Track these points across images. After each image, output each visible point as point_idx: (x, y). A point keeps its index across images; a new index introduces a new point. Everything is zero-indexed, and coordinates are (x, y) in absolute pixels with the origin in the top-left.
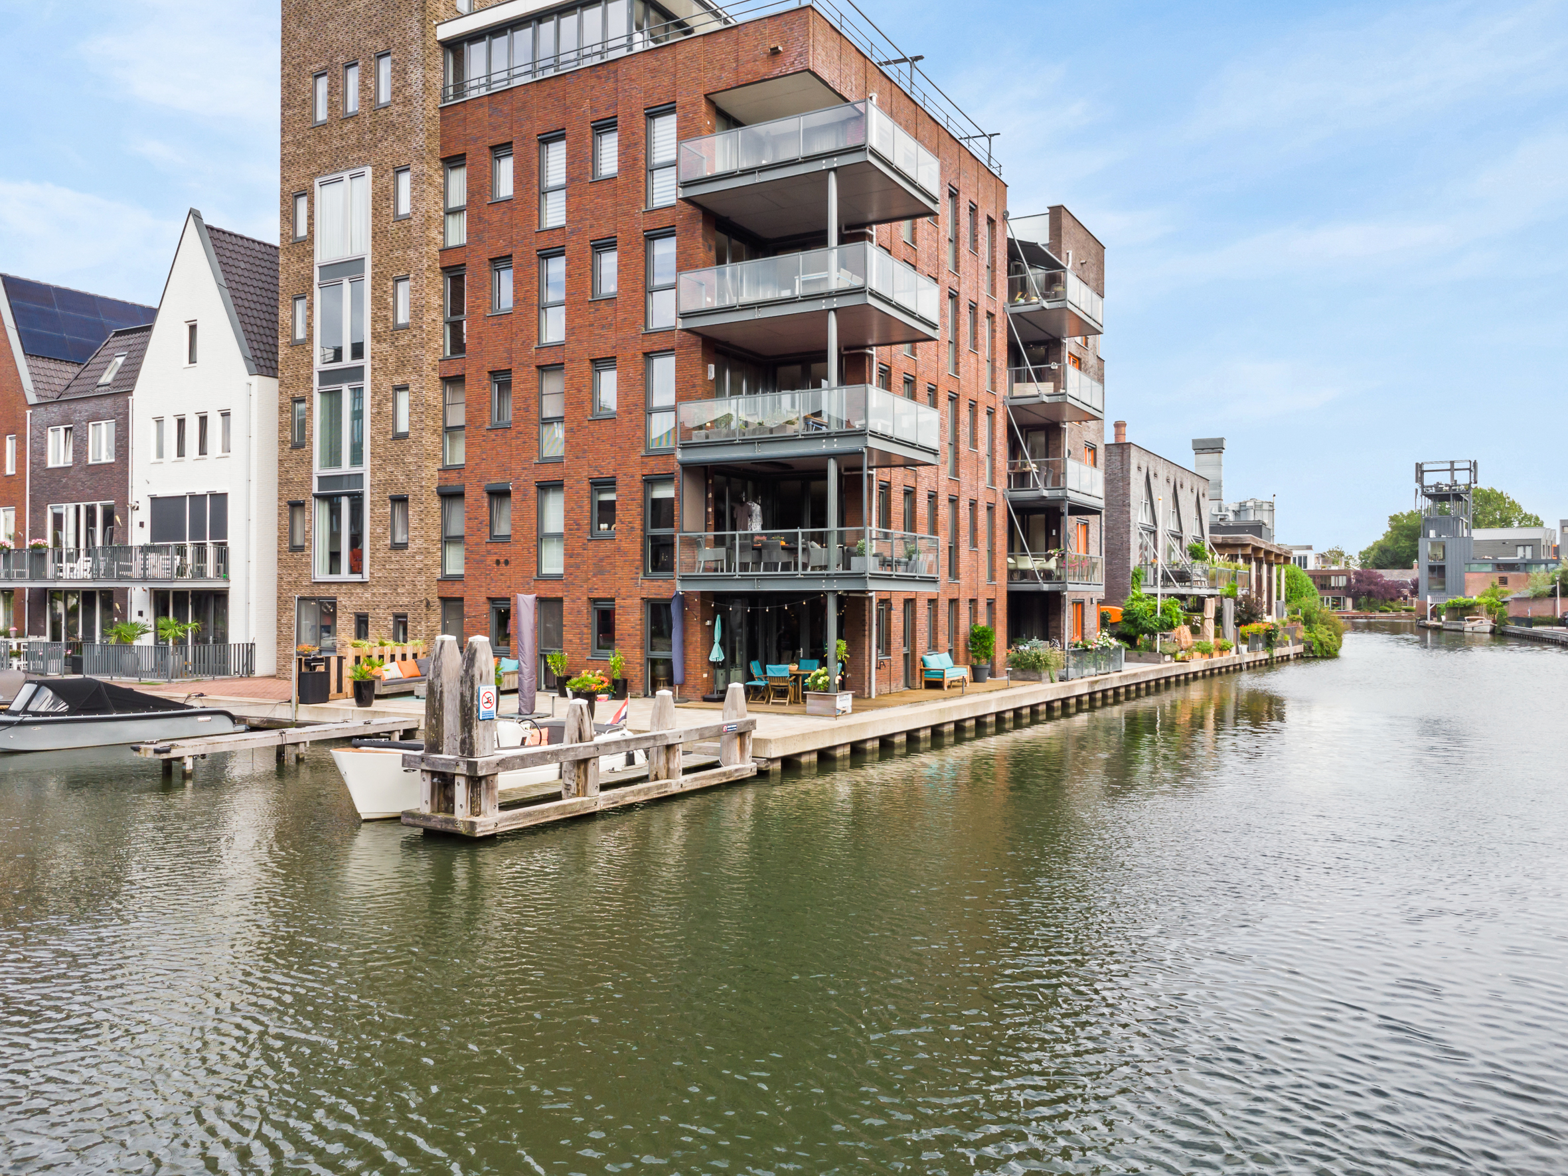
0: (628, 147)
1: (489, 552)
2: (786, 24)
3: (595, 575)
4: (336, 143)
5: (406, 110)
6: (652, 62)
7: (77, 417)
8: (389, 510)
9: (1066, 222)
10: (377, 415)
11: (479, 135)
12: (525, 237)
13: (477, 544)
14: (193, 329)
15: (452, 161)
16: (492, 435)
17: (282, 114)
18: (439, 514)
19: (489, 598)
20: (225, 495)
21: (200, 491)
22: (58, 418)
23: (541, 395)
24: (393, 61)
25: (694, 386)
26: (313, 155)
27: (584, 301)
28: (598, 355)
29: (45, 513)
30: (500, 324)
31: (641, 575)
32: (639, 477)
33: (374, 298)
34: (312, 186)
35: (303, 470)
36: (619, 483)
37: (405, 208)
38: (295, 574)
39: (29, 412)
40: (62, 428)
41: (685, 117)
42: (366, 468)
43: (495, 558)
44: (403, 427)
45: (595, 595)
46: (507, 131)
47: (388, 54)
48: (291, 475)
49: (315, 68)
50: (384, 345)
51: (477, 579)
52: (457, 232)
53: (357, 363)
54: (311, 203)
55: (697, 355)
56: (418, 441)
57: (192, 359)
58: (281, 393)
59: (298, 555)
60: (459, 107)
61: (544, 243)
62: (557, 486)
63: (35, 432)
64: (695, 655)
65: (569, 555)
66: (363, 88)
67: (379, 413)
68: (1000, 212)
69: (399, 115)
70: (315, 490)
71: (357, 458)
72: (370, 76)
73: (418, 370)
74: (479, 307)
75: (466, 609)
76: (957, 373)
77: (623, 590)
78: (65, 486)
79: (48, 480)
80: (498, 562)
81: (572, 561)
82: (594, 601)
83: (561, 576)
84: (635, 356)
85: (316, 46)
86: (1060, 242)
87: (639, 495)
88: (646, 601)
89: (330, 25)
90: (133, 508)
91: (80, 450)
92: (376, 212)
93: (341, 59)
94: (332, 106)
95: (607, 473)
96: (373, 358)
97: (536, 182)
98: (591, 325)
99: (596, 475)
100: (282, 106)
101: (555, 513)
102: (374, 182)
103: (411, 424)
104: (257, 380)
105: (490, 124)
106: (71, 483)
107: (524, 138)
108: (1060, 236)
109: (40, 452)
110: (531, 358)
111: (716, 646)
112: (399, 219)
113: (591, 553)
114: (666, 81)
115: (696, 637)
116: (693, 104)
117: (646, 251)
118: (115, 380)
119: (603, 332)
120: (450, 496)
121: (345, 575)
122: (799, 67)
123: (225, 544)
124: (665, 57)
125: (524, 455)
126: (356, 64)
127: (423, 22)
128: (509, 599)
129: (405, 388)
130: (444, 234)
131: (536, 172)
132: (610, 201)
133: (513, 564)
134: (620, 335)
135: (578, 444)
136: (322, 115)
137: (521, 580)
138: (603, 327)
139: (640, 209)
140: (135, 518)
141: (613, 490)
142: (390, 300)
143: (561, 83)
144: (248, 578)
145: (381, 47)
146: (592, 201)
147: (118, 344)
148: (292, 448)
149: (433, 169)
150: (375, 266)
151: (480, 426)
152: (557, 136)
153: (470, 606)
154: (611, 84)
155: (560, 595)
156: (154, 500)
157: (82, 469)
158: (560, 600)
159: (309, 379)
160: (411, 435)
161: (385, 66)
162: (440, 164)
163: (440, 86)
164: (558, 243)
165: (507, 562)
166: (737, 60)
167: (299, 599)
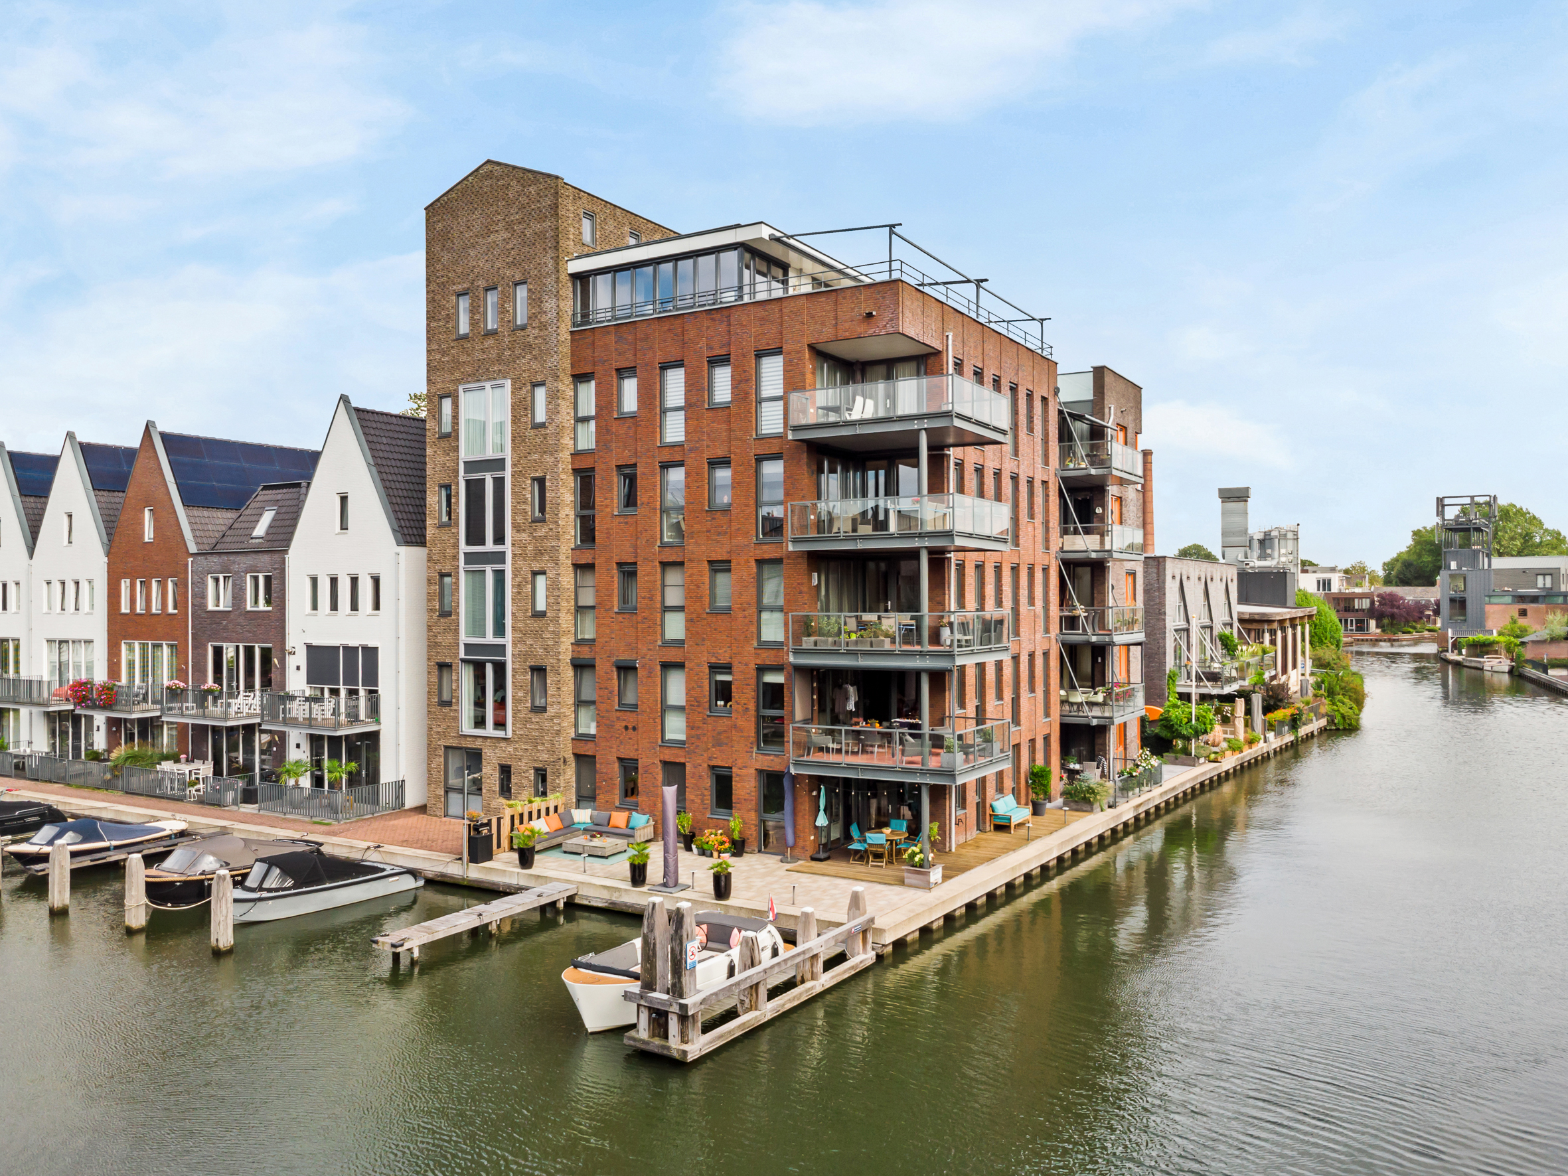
0: (740, 382)
1: (618, 718)
2: (879, 292)
3: (714, 746)
4: (478, 355)
5: (542, 333)
6: (761, 312)
7: (235, 568)
8: (529, 677)
9: (1108, 379)
10: (517, 595)
11: (605, 358)
12: (648, 450)
13: (608, 711)
14: (344, 499)
15: (580, 378)
16: (620, 618)
17: (428, 325)
18: (572, 681)
19: (619, 758)
20: (376, 649)
21: (352, 643)
22: (218, 568)
23: (663, 586)
24: (530, 290)
25: (801, 592)
26: (457, 364)
27: (702, 510)
28: (714, 557)
29: (206, 650)
30: (626, 523)
31: (755, 749)
32: (753, 666)
33: (513, 493)
34: (457, 391)
35: (450, 636)
36: (734, 669)
37: (541, 417)
38: (443, 726)
40: (221, 576)
41: (791, 361)
42: (508, 640)
43: (624, 724)
44: (541, 606)
45: (714, 763)
46: (631, 357)
47: (525, 283)
48: (439, 639)
49: (458, 288)
50: (523, 535)
51: (607, 741)
52: (587, 438)
53: (499, 548)
54: (455, 405)
55: (804, 566)
56: (556, 620)
57: (344, 527)
58: (429, 567)
59: (446, 710)
60: (588, 333)
61: (666, 456)
62: (680, 666)
63: (196, 578)
64: (804, 822)
65: (691, 726)
66: (502, 310)
67: (519, 593)
68: (1052, 389)
69: (536, 337)
70: (462, 655)
71: (500, 629)
72: (507, 298)
73: (555, 560)
74: (607, 506)
75: (598, 766)
76: (1017, 546)
77: (739, 762)
78: (225, 628)
79: (208, 621)
80: (626, 728)
81: (693, 732)
82: (713, 768)
83: (683, 743)
84: (747, 561)
85: (459, 269)
86: (1103, 399)
87: (753, 682)
88: (760, 772)
89: (471, 252)
90: (290, 653)
91: (238, 597)
92: (515, 420)
93: (481, 283)
94: (473, 323)
95: (724, 660)
96: (513, 544)
97: (658, 403)
98: (708, 531)
99: (713, 660)
100: (428, 318)
101: (677, 689)
102: (512, 392)
103: (548, 604)
104: (404, 550)
105: (616, 350)
106: (230, 626)
107: (646, 365)
108: (1103, 393)
109: (201, 596)
110: (654, 554)
111: (822, 813)
112: (537, 426)
113: (710, 727)
114: (774, 329)
115: (805, 806)
116: (799, 352)
117: (756, 471)
118: (267, 533)
119: (719, 538)
120: (581, 666)
121: (489, 730)
122: (891, 330)
123: (376, 692)
124: (773, 309)
125: (649, 638)
126: (496, 288)
127: (556, 259)
128: (637, 760)
129: (544, 573)
130: (575, 439)
131: (658, 395)
132: (724, 426)
133: (640, 730)
134: (734, 542)
135: (698, 633)
136: (464, 328)
137: (648, 745)
138: (719, 534)
139: (751, 436)
140: (292, 662)
141: (730, 673)
142: (529, 496)
143: (679, 321)
144: (397, 723)
145: (518, 277)
146: (708, 425)
147: (266, 498)
148: (441, 616)
149: (566, 385)
150: (514, 465)
151: (609, 609)
152: (678, 364)
153: (601, 763)
154: (724, 326)
155: (682, 760)
156: (310, 648)
157: (241, 614)
158: (683, 765)
159: (455, 557)
160: (548, 615)
161: (522, 293)
162: (571, 379)
163: (570, 313)
164: (678, 458)
165: (634, 729)
166: (836, 318)
167: (446, 747)
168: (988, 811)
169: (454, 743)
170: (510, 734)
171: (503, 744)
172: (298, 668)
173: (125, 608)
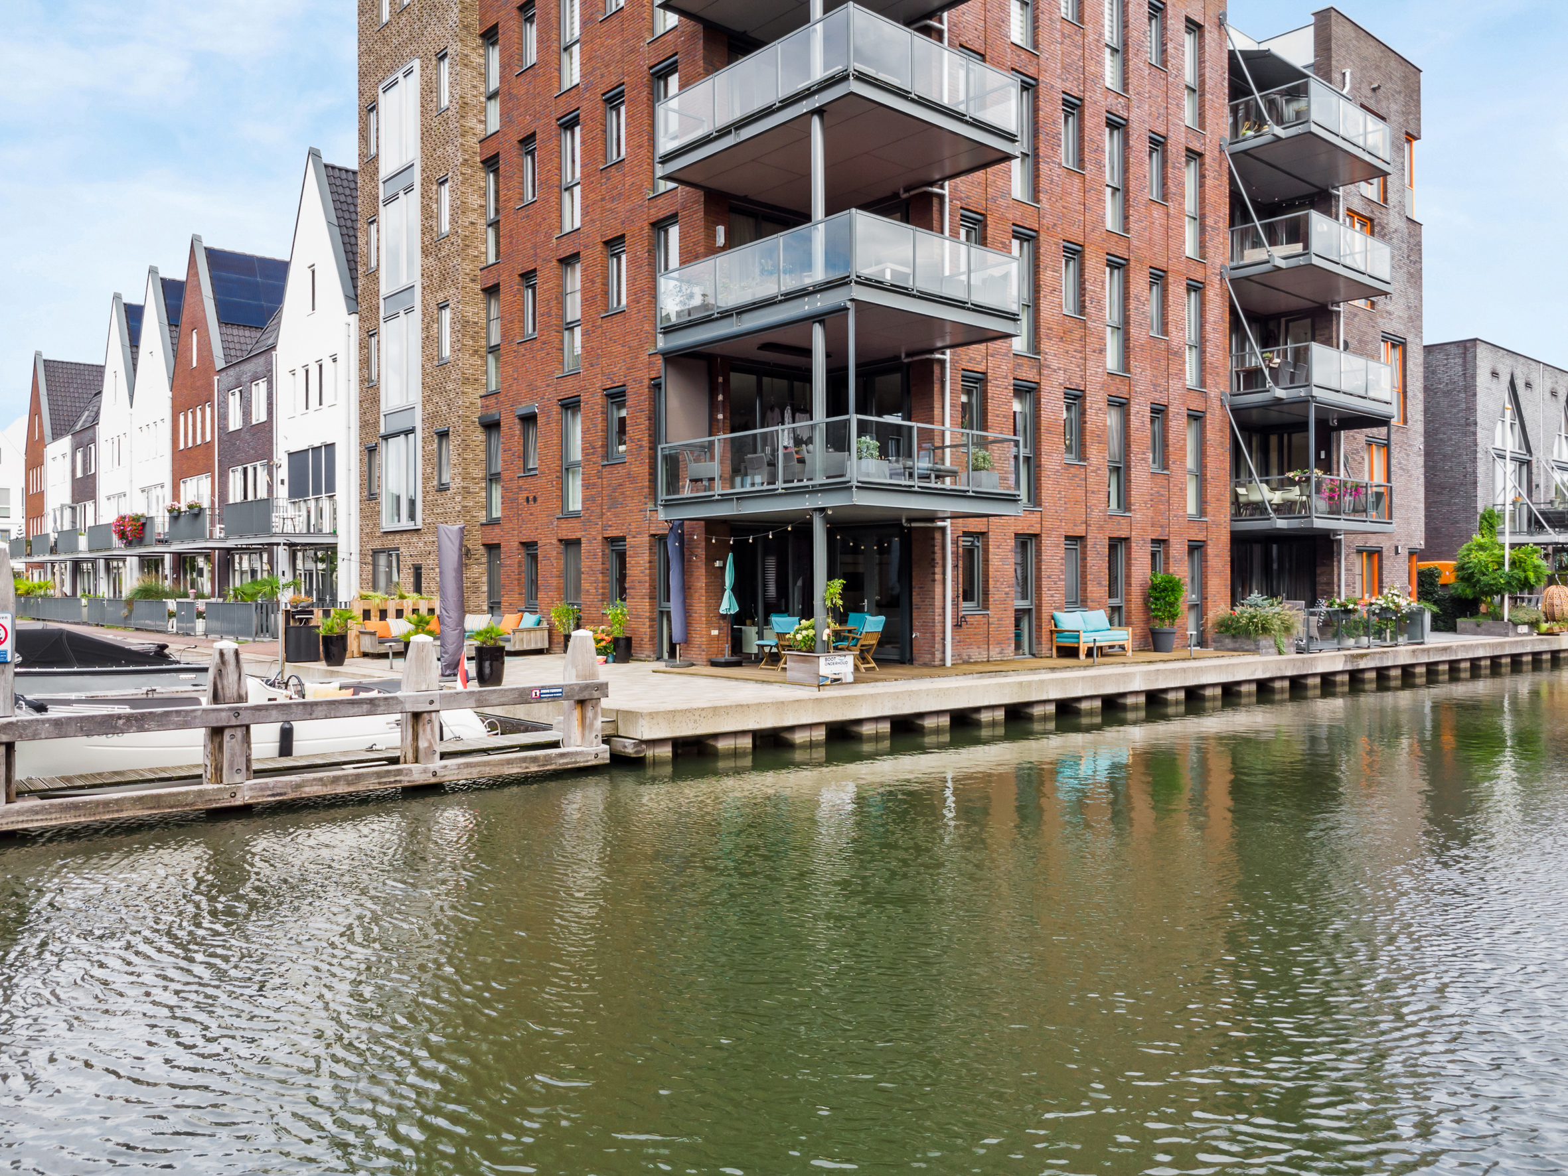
1: (521, 489)
3: (609, 509)
4: (395, 41)
7: (245, 379)
8: (435, 446)
9: (1338, 30)
10: (426, 340)
12: (547, 106)
13: (512, 480)
14: (313, 273)
15: (489, 37)
16: (522, 349)
17: (359, 22)
18: (482, 447)
19: (522, 543)
20: (334, 445)
21: (318, 442)
22: (234, 382)
23: (565, 295)
25: (697, 256)
26: (379, 61)
27: (598, 171)
28: (610, 235)
29: (229, 477)
30: (527, 216)
31: (650, 506)
32: (646, 382)
33: (423, 208)
34: (378, 97)
35: (374, 409)
36: (629, 393)
37: (445, 98)
38: (371, 525)
39: (216, 378)
40: (237, 391)
42: (418, 401)
43: (525, 495)
44: (447, 349)
45: (609, 534)
48: (367, 416)
50: (431, 259)
51: (511, 521)
52: (494, 118)
54: (378, 116)
55: (699, 213)
56: (457, 365)
57: (314, 306)
58: (360, 329)
59: (373, 504)
61: (564, 108)
62: (577, 402)
63: (220, 398)
64: (700, 606)
65: (587, 487)
67: (429, 337)
68: (1212, 12)
70: (383, 430)
73: (456, 283)
74: (510, 199)
75: (502, 557)
76: (1127, 230)
77: (633, 529)
78: (239, 449)
79: (228, 444)
80: (528, 500)
81: (588, 494)
82: (609, 541)
83: (579, 512)
84: (642, 229)
86: (1329, 58)
87: (647, 405)
88: (652, 538)
90: (277, 466)
91: (248, 411)
92: (423, 110)
94: (392, 2)
95: (619, 381)
96: (423, 275)
97: (555, 37)
98: (603, 199)
99: (609, 384)
100: (359, 13)
101: (576, 438)
102: (421, 76)
103: (452, 347)
104: (352, 319)
106: (242, 445)
108: (1329, 49)
109: (223, 417)
110: (553, 251)
111: (728, 594)
112: (440, 112)
113: (605, 481)
115: (700, 581)
117: (652, 93)
119: (613, 206)
120: (490, 426)
121: (404, 522)
123: (334, 497)
125: (548, 369)
128: (536, 543)
129: (446, 305)
130: (483, 122)
131: (555, 25)
132: (618, 39)
133: (539, 500)
134: (629, 204)
135: (592, 349)
136: (385, 14)
137: (547, 520)
138: (613, 199)
139: (646, 39)
140: (280, 475)
141: (624, 404)
142: (435, 207)
144: (350, 532)
146: (602, 44)
148: (369, 386)
149: (472, 48)
150: (422, 170)
151: (512, 340)
153: (505, 554)
155: (578, 535)
156: (291, 455)
157: (248, 430)
158: (577, 542)
159: (377, 308)
160: (453, 359)
162: (479, 41)
164: (574, 104)
165: (535, 500)
167: (375, 553)
168: (1046, 627)
169: (377, 545)
170: (419, 525)
171: (415, 539)
172: (282, 482)
173: (182, 447)
